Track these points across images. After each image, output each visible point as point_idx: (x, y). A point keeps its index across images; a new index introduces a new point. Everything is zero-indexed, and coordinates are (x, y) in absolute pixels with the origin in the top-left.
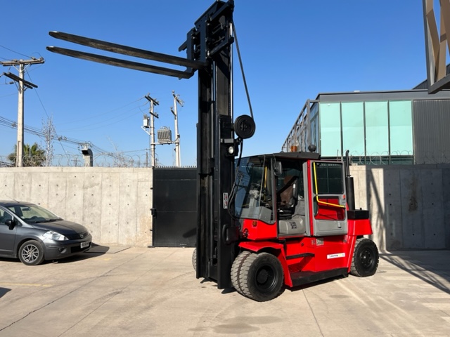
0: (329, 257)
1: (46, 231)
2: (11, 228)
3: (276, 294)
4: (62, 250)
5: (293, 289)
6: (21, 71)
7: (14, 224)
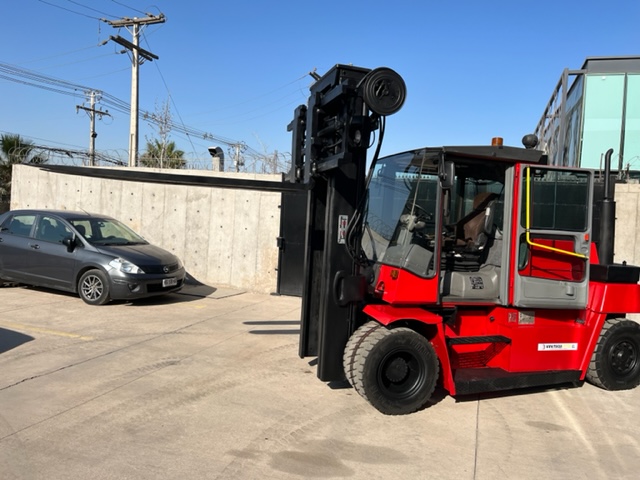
0: (541, 347)
1: (114, 258)
2: (71, 249)
3: (419, 405)
4: (134, 287)
5: (459, 398)
6: (135, 34)
7: (74, 245)
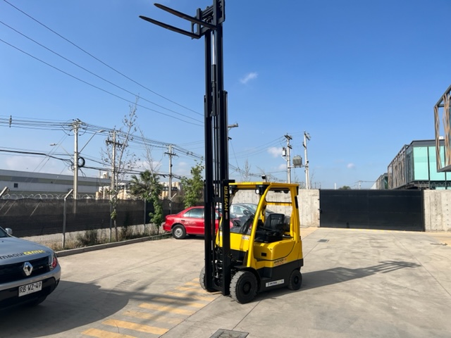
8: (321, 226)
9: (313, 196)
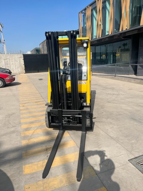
8: (26, 73)
9: (20, 58)
